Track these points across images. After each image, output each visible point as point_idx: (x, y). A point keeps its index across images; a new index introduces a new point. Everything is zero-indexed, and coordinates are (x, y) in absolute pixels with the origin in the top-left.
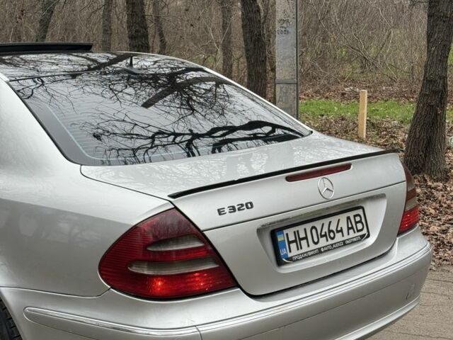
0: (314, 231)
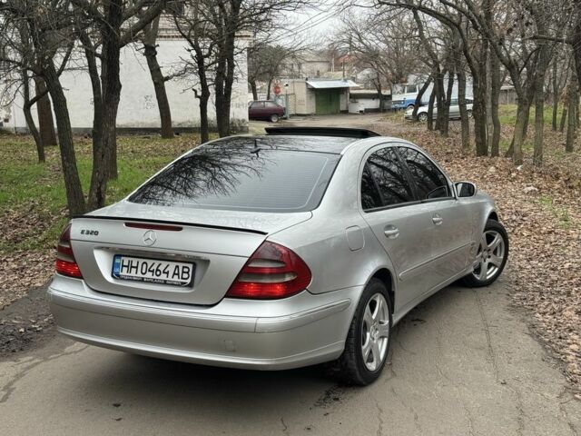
0: (145, 265)
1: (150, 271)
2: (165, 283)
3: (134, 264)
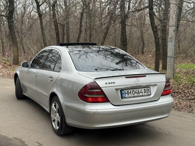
1: (136, 93)
2: (143, 96)
3: (130, 92)
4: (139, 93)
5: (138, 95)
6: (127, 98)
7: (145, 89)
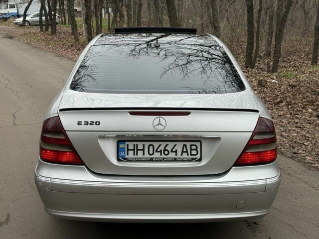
0: (151, 148)
1: (157, 151)
2: (175, 160)
3: (140, 147)
4: (166, 152)
5: (163, 156)
6: (131, 161)
7: (185, 146)
